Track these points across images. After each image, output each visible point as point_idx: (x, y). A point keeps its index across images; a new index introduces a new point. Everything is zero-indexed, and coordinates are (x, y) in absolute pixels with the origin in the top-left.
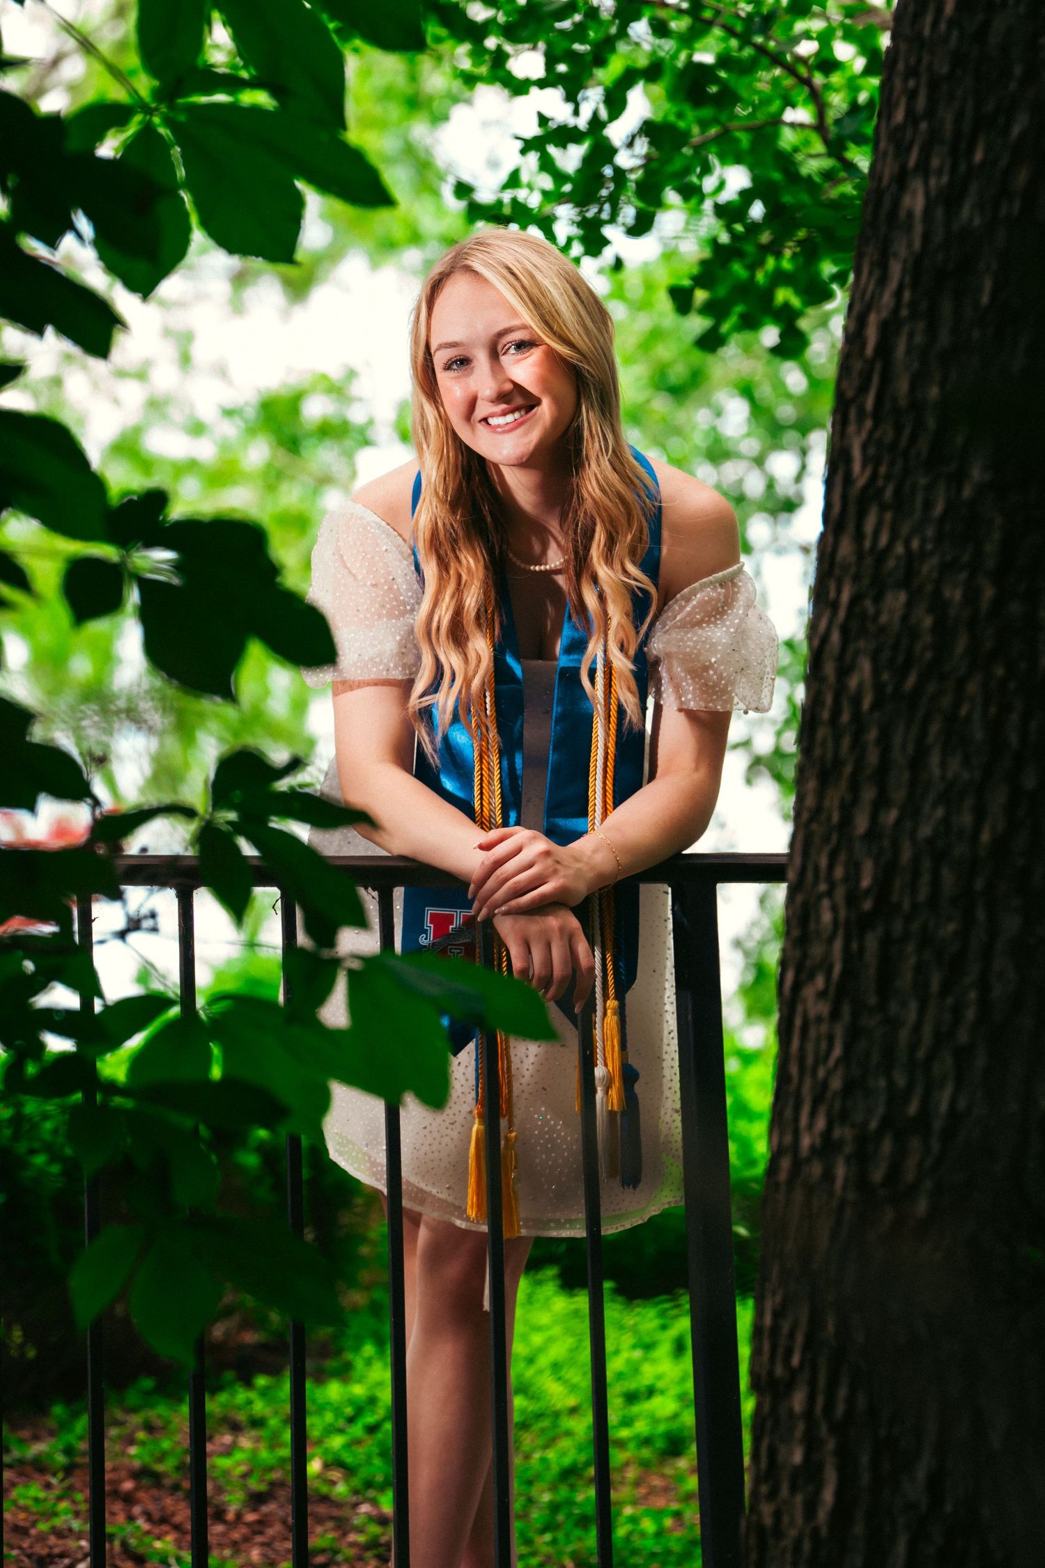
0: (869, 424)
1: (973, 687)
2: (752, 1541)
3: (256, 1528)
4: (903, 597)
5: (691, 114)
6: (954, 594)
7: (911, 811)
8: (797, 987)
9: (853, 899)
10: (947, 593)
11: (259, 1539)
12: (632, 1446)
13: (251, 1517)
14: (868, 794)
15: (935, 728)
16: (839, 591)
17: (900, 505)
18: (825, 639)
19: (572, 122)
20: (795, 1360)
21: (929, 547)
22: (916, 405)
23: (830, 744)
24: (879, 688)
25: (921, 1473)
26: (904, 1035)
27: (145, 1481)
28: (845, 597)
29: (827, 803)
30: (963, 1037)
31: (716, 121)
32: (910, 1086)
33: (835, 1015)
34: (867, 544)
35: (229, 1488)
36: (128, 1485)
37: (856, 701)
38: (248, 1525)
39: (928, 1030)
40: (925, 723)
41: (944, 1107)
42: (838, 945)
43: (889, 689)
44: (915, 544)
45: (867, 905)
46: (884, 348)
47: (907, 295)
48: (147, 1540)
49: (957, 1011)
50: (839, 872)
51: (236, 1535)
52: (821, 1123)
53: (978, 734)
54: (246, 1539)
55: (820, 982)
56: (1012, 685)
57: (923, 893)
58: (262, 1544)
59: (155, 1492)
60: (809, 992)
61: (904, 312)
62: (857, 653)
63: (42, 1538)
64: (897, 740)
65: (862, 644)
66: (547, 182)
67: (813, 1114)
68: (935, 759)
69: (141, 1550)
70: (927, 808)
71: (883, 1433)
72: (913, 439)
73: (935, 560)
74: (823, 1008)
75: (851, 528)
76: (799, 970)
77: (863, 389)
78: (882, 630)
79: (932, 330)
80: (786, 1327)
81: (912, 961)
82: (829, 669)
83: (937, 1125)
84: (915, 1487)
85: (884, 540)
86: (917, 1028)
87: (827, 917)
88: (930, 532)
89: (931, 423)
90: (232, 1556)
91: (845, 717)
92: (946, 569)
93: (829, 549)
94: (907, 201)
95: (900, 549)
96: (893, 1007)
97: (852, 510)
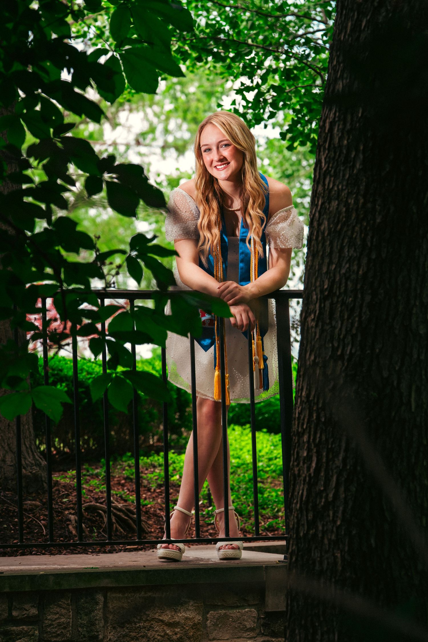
0: (327, 152)
1: (357, 229)
2: (292, 478)
3: (160, 493)
4: (337, 202)
5: (286, 83)
6: (351, 201)
7: (339, 265)
8: (306, 318)
9: (322, 291)
10: (349, 201)
11: (161, 496)
12: (270, 472)
13: (158, 491)
14: (327, 260)
15: (346, 241)
16: (318, 201)
17: (336, 176)
18: (314, 215)
19: (251, 85)
20: (305, 427)
21: (344, 188)
22: (340, 146)
23: (316, 246)
24: (330, 229)
25: (341, 457)
26: (337, 331)
27: (128, 481)
28: (320, 203)
29: (314, 264)
30: (354, 331)
31: (293, 85)
32: (339, 346)
33: (317, 326)
34: (326, 187)
35: (152, 483)
36: (123, 481)
37: (323, 233)
38: (157, 493)
39: (344, 330)
40: (343, 240)
41: (348, 352)
42: (318, 305)
43: (333, 230)
44: (340, 187)
45: (326, 293)
46: (331, 130)
47: (337, 114)
48: (128, 496)
49: (352, 324)
50: (318, 284)
51: (154, 495)
52: (312, 358)
53: (359, 242)
54: (156, 497)
55: (312, 316)
56: (368, 228)
57: (342, 290)
58: (161, 498)
59: (130, 483)
60: (309, 319)
61: (337, 119)
62: (323, 219)
63: (97, 493)
64: (335, 244)
65: (325, 216)
66: (244, 103)
67: (310, 355)
68: (346, 250)
69: (126, 499)
70: (344, 264)
71: (330, 446)
72: (339, 156)
73: (346, 192)
74: (313, 324)
75: (322, 182)
76: (306, 312)
77: (325, 142)
78: (331, 212)
79: (345, 124)
80: (302, 417)
81: (339, 309)
82: (315, 224)
83: (346, 357)
84: (339, 462)
85: (331, 186)
86: (341, 329)
87: (315, 297)
88: (345, 183)
89: (345, 151)
90: (152, 501)
91: (320, 238)
92: (349, 194)
93: (315, 189)
94: (337, 87)
95: (336, 188)
96: (334, 323)
97: (322, 177)
